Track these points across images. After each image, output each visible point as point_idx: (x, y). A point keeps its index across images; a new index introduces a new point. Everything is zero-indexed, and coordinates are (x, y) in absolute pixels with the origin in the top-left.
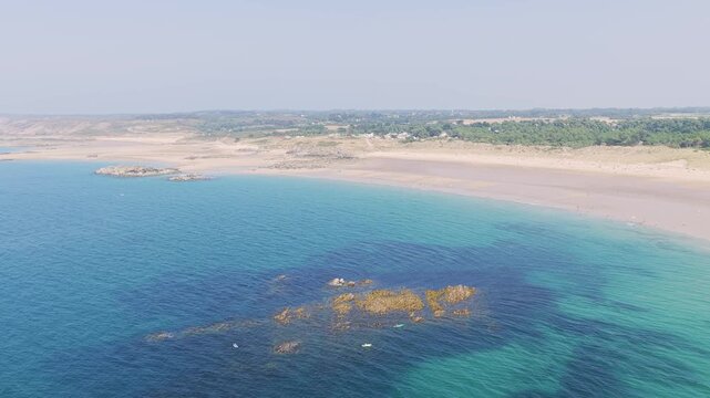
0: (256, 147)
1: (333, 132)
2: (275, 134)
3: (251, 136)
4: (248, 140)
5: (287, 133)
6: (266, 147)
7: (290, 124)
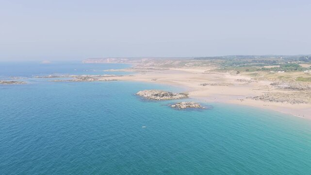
0: (248, 78)
1: (306, 69)
2: (264, 69)
3: (247, 70)
4: (245, 73)
5: (272, 69)
6: (255, 79)
7: (274, 63)
